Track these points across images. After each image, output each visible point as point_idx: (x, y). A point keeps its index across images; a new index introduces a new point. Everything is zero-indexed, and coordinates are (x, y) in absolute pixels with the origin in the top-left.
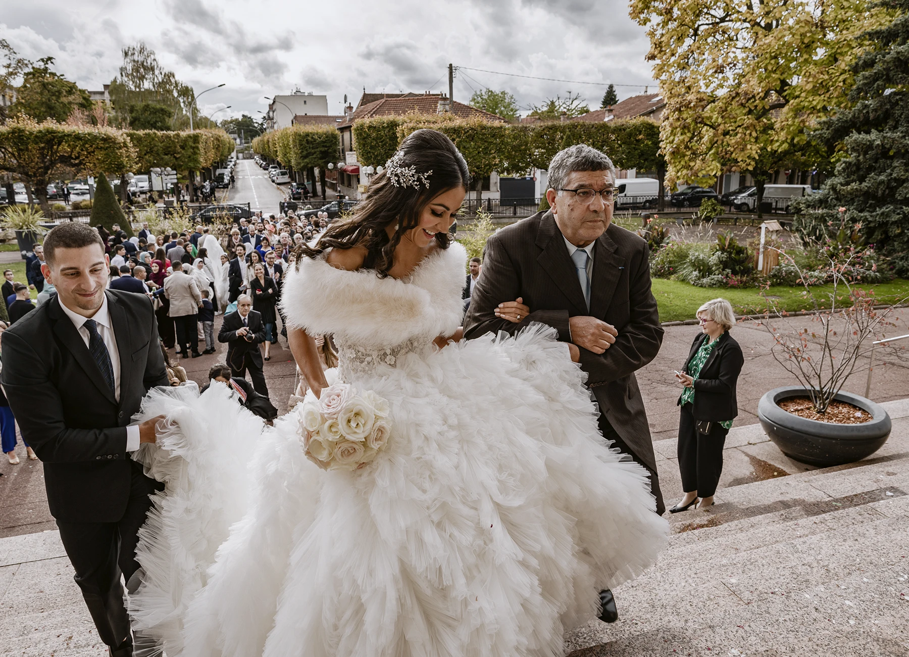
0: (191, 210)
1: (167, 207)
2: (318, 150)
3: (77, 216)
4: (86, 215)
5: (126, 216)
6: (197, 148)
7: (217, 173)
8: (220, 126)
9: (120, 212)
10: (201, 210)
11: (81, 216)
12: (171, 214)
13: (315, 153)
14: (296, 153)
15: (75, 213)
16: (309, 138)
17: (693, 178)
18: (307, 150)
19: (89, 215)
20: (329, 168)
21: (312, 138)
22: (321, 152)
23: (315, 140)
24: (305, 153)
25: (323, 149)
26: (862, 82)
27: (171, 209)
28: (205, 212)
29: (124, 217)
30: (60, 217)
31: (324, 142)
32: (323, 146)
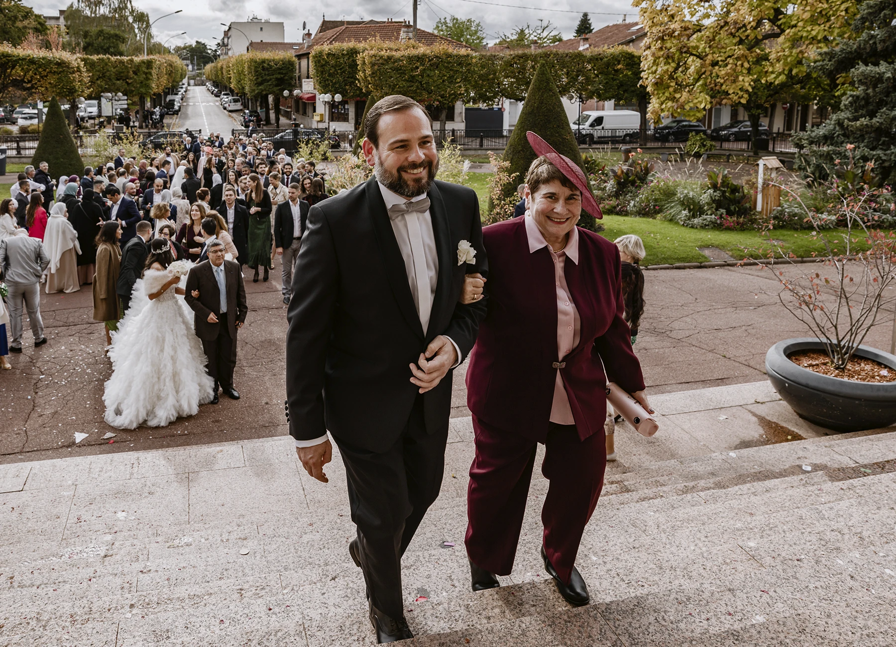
0: (142, 136)
1: (118, 134)
2: (274, 76)
3: (25, 141)
4: (33, 140)
5: (74, 141)
6: (150, 74)
7: (168, 100)
8: (173, 52)
9: (69, 136)
10: (150, 136)
11: (29, 140)
12: (120, 139)
13: (271, 80)
14: (251, 80)
15: (21, 137)
16: (265, 65)
17: (679, 110)
18: (262, 77)
19: (37, 140)
20: (285, 95)
21: (268, 64)
22: (277, 79)
23: (271, 67)
24: (260, 80)
25: (279, 76)
26: (866, 11)
27: (121, 135)
28: (154, 139)
29: (72, 142)
30: (7, 141)
31: (281, 69)
32: (279, 73)
